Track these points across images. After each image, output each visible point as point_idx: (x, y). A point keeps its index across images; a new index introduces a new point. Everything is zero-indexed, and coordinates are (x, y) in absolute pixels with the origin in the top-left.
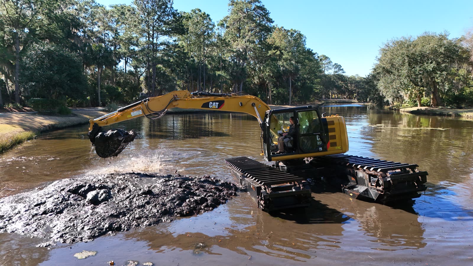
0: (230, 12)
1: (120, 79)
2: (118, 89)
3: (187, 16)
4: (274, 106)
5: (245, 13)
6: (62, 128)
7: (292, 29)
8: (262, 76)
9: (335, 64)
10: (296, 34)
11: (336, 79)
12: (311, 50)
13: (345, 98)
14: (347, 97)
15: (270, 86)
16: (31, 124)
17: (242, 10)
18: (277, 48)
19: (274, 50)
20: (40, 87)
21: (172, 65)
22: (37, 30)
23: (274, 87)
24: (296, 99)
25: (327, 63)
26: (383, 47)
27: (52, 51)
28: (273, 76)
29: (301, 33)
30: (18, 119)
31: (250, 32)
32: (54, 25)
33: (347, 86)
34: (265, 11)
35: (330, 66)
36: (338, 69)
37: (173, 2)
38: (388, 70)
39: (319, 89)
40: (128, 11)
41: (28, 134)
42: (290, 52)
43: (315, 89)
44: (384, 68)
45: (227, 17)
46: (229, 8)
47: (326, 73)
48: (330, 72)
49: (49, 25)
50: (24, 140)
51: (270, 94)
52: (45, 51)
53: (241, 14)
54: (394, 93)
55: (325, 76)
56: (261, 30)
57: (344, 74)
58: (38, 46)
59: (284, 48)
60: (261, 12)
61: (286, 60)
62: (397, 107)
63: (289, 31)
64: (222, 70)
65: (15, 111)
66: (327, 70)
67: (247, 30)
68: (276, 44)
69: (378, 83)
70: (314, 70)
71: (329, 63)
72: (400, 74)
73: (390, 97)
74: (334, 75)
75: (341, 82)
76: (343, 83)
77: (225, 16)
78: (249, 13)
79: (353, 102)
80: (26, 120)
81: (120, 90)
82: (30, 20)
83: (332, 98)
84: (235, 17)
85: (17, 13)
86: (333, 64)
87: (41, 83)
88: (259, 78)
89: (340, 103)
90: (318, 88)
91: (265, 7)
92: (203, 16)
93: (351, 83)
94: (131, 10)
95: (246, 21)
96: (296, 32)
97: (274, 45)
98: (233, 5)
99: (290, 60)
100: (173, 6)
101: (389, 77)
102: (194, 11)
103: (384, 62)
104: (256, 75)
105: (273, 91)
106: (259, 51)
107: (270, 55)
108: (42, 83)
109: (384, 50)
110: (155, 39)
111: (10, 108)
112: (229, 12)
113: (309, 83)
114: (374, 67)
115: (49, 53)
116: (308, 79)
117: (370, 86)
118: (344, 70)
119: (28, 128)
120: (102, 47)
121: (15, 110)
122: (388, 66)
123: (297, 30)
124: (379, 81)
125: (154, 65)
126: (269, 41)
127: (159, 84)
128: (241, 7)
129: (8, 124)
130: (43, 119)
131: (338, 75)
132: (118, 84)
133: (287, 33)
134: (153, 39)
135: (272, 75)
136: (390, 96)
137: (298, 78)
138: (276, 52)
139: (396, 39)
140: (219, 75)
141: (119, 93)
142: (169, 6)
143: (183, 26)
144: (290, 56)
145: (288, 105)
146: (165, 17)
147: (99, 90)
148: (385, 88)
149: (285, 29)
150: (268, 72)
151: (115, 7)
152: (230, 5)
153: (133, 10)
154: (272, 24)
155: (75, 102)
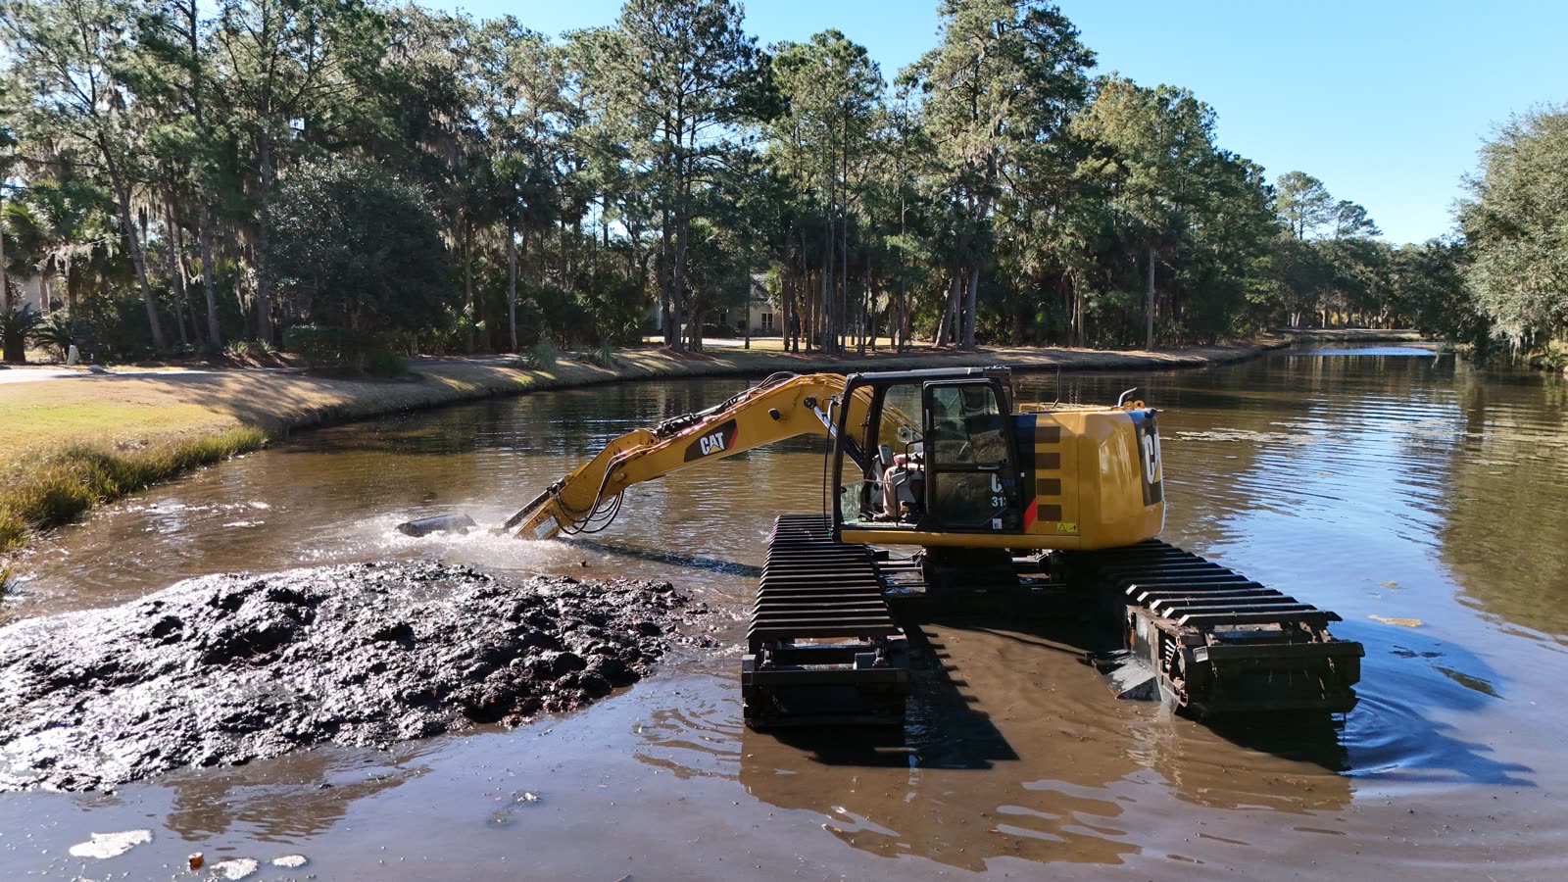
0: (942, 37)
1: (586, 266)
2: (575, 298)
3: (795, 55)
4: (1090, 350)
5: (990, 36)
6: (364, 418)
7: (1162, 86)
8: (1053, 248)
9: (1343, 203)
10: (1176, 101)
11: (1344, 257)
12: (1231, 157)
13: (1378, 326)
14: (1386, 321)
15: (1080, 282)
16: (269, 404)
17: (981, 29)
18: (1108, 152)
19: (1098, 158)
20: (315, 292)
21: (737, 218)
22: (324, 118)
23: (1092, 287)
24: (1175, 327)
25: (1312, 202)
26: (1494, 138)
27: (350, 181)
28: (1087, 247)
29: (1195, 97)
30: (238, 387)
31: (1006, 103)
32: (371, 103)
33: (1388, 281)
34: (1063, 26)
35: (1323, 212)
36: (1351, 220)
37: (742, 13)
38: (1508, 223)
39: (1266, 293)
40: (601, 47)
41: (245, 434)
42: (1154, 164)
43: (1251, 292)
44: (1492, 216)
45: (935, 54)
46: (941, 24)
47: (1308, 235)
48: (1320, 232)
49: (358, 100)
50: (228, 452)
51: (1078, 311)
52: (330, 184)
53: (977, 40)
54: (1528, 307)
55: (1296, 248)
56: (1046, 93)
57: (1376, 239)
58: (313, 166)
59: (1131, 152)
60: (1050, 31)
61: (1140, 190)
62: (1552, 359)
63: (1149, 92)
64: (907, 232)
65: (251, 365)
66: (1311, 226)
67: (995, 95)
68: (1103, 138)
69: (1466, 272)
70: (1245, 225)
71: (1320, 200)
72: (1554, 237)
73: (1515, 320)
74: (1337, 243)
75: (1362, 268)
76: (1371, 272)
77: (927, 50)
78: (1006, 36)
79: (1404, 340)
80: (262, 391)
81: (580, 298)
82: (302, 89)
83: (1329, 326)
84: (958, 53)
85: (264, 70)
86: (1336, 203)
87: (316, 279)
88: (1041, 255)
89: (1355, 341)
90: (1260, 290)
91: (1062, 14)
92: (842, 53)
93: (1400, 272)
94: (611, 43)
95: (993, 63)
96: (1175, 94)
97: (1098, 144)
98: (953, 11)
99: (1152, 193)
100: (742, 27)
101: (1510, 248)
102: (822, 40)
103: (1495, 196)
104: (1029, 247)
105: (1087, 301)
106: (1041, 163)
107: (1084, 177)
108: (319, 281)
109: (1496, 149)
110: (686, 137)
111: (239, 355)
112: (940, 38)
113: (1224, 273)
114: (1459, 213)
115: (340, 189)
116: (1224, 257)
117: (1443, 282)
118: (1375, 224)
119: (254, 417)
120: (521, 165)
121: (252, 361)
122: (1507, 210)
123: (1180, 87)
124: (1472, 265)
125: (683, 219)
126: (1079, 126)
127: (696, 280)
128: (977, 19)
129: (200, 402)
130: (313, 390)
131: (1352, 242)
132: (581, 281)
133: (1144, 98)
134: (679, 135)
135: (1082, 244)
136: (1513, 316)
137: (1182, 253)
138: (1103, 166)
139: (1546, 109)
140: (895, 248)
141: (579, 309)
142: (731, 26)
143: (776, 90)
144: (1152, 178)
145: (1143, 348)
146: (719, 63)
147: (514, 299)
148: (1496, 287)
149: (1139, 86)
150: (1072, 234)
151: (577, 38)
152: (943, 14)
153: (618, 44)
154: (1090, 74)
155: (439, 337)
